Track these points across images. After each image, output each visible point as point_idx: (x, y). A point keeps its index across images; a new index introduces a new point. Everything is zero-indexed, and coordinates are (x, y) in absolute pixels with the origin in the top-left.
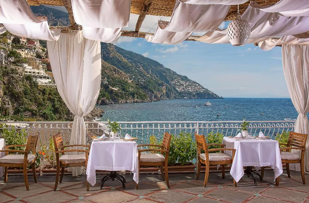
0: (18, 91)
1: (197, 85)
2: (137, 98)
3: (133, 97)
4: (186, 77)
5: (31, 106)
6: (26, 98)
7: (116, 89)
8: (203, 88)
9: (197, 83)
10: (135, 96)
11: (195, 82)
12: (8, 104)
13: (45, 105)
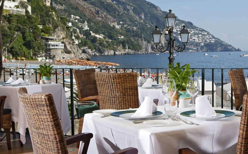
1: (206, 33)
2: (129, 48)
3: (124, 47)
4: (191, 24)
7: (101, 37)
8: (213, 37)
9: (205, 31)
10: (126, 46)
11: (203, 30)
13: (12, 37)
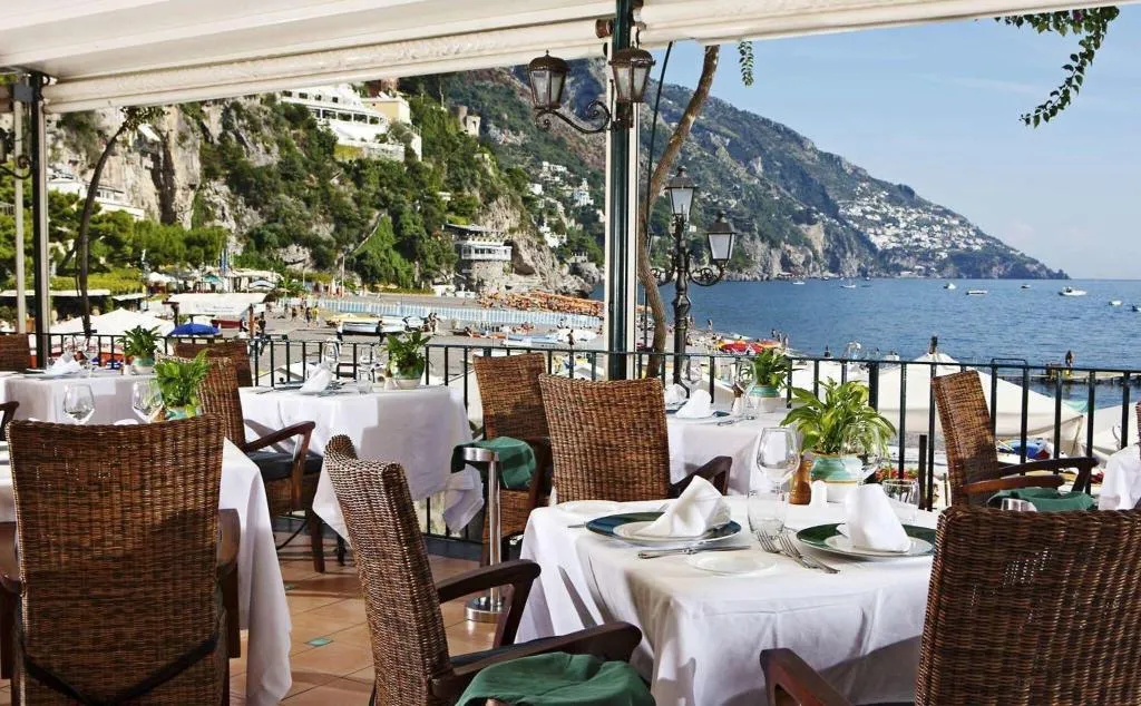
0: (257, 164)
1: (956, 222)
4: (909, 192)
5: (309, 225)
6: (290, 193)
8: (979, 234)
9: (954, 216)
11: (946, 212)
12: (224, 217)
13: (363, 224)
